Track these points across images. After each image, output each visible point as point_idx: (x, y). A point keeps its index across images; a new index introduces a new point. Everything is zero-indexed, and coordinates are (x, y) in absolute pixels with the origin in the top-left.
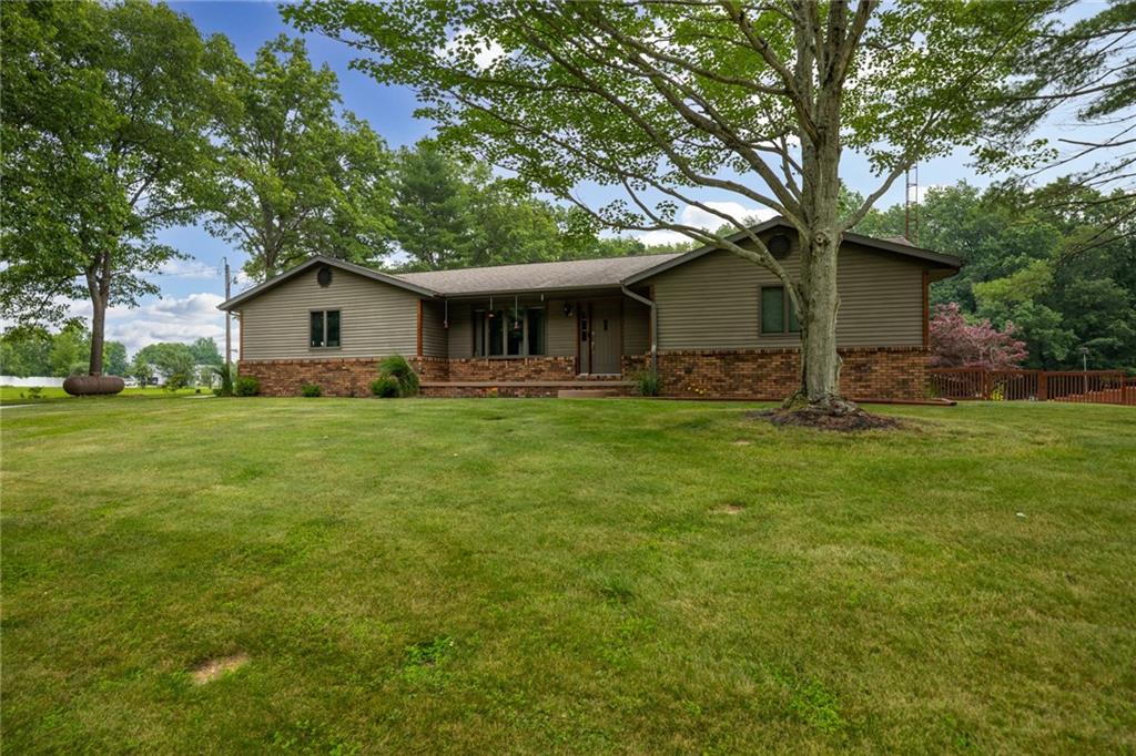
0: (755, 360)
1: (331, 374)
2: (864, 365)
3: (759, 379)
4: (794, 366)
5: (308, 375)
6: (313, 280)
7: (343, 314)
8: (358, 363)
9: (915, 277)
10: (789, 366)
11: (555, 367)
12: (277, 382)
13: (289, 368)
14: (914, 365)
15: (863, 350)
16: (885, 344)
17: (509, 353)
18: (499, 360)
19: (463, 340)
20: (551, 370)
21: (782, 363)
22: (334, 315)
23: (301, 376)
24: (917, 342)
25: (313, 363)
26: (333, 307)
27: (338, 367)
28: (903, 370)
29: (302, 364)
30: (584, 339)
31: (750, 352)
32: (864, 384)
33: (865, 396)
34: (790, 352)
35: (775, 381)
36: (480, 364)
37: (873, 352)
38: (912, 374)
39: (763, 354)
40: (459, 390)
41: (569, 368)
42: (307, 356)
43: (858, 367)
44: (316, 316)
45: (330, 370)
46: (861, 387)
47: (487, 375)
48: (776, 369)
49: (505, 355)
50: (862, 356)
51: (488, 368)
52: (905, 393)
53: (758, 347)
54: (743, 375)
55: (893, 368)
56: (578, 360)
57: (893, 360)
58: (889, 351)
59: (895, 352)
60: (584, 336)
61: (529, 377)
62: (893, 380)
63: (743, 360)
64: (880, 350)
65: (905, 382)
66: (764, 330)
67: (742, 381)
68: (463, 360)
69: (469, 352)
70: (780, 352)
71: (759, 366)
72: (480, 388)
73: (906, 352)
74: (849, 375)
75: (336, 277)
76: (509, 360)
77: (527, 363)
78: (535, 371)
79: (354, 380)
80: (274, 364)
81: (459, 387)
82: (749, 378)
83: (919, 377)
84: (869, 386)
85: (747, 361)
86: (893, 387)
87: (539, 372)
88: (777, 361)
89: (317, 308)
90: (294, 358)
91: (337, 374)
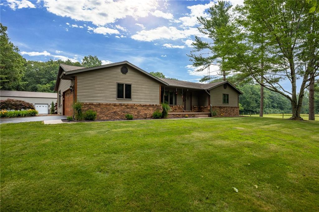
1: (128, 110)
5: (118, 110)
6: (118, 70)
7: (132, 86)
8: (141, 106)
12: (101, 113)
13: (108, 107)
20: (178, 109)
21: (226, 109)
22: (129, 87)
23: (115, 110)
25: (121, 105)
27: (132, 107)
29: (115, 105)
30: (184, 101)
32: (234, 113)
35: (225, 113)
39: (224, 107)
40: (172, 115)
41: (182, 109)
42: (118, 102)
44: (120, 86)
45: (128, 108)
49: (169, 104)
50: (234, 108)
56: (183, 107)
65: (237, 113)
66: (223, 102)
67: (222, 113)
72: (178, 114)
75: (129, 71)
79: (139, 112)
80: (99, 104)
81: (173, 114)
87: (176, 109)
89: (121, 82)
90: (112, 102)
91: (131, 110)
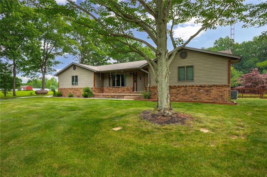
0: (176, 89)
1: (76, 91)
2: (209, 90)
3: (177, 94)
4: (188, 90)
5: (71, 91)
6: (72, 68)
7: (78, 77)
8: (81, 89)
9: (226, 63)
10: (186, 90)
11: (128, 89)
12: (65, 93)
13: (68, 90)
14: (225, 90)
15: (208, 86)
16: (216, 84)
17: (117, 86)
18: (115, 88)
19: (106, 83)
20: (127, 90)
21: (184, 89)
22: (76, 77)
24: (226, 83)
25: (72, 89)
26: (76, 75)
27: (77, 90)
28: (221, 92)
29: (70, 89)
30: (135, 82)
31: (175, 86)
32: (209, 96)
33: (209, 100)
34: (186, 86)
35: (182, 95)
36: (110, 89)
37: (212, 86)
38: (224, 93)
39: (179, 87)
41: (131, 90)
42: (71, 87)
43: (207, 91)
44: (73, 77)
45: (75, 90)
46: (208, 97)
47: (112, 91)
48: (182, 91)
49: (116, 86)
50: (208, 87)
51: (112, 90)
52: (222, 99)
53: (177, 85)
54: (173, 93)
55: (218, 91)
56: (134, 88)
57: (218, 89)
58: (217, 86)
59: (219, 86)
60: (135, 81)
61: (122, 92)
62: (218, 95)
63: (173, 89)
64: (214, 85)
65: (222, 96)
66: (179, 79)
67: (173, 94)
68: (107, 88)
69: (108, 86)
70: (183, 86)
71: (177, 90)
73: (222, 86)
74: (204, 93)
75: (77, 68)
76: (117, 88)
77: (121, 88)
78: (123, 91)
80: (65, 89)
82: (174, 94)
83: (226, 94)
84: (210, 97)
85: (174, 89)
86: (218, 97)
88: (182, 89)
89: (73, 75)
90: (69, 87)
91: (77, 91)
